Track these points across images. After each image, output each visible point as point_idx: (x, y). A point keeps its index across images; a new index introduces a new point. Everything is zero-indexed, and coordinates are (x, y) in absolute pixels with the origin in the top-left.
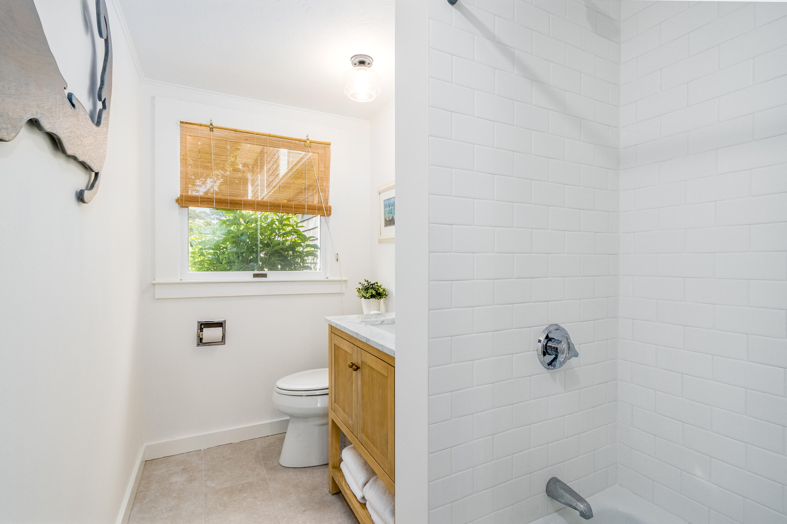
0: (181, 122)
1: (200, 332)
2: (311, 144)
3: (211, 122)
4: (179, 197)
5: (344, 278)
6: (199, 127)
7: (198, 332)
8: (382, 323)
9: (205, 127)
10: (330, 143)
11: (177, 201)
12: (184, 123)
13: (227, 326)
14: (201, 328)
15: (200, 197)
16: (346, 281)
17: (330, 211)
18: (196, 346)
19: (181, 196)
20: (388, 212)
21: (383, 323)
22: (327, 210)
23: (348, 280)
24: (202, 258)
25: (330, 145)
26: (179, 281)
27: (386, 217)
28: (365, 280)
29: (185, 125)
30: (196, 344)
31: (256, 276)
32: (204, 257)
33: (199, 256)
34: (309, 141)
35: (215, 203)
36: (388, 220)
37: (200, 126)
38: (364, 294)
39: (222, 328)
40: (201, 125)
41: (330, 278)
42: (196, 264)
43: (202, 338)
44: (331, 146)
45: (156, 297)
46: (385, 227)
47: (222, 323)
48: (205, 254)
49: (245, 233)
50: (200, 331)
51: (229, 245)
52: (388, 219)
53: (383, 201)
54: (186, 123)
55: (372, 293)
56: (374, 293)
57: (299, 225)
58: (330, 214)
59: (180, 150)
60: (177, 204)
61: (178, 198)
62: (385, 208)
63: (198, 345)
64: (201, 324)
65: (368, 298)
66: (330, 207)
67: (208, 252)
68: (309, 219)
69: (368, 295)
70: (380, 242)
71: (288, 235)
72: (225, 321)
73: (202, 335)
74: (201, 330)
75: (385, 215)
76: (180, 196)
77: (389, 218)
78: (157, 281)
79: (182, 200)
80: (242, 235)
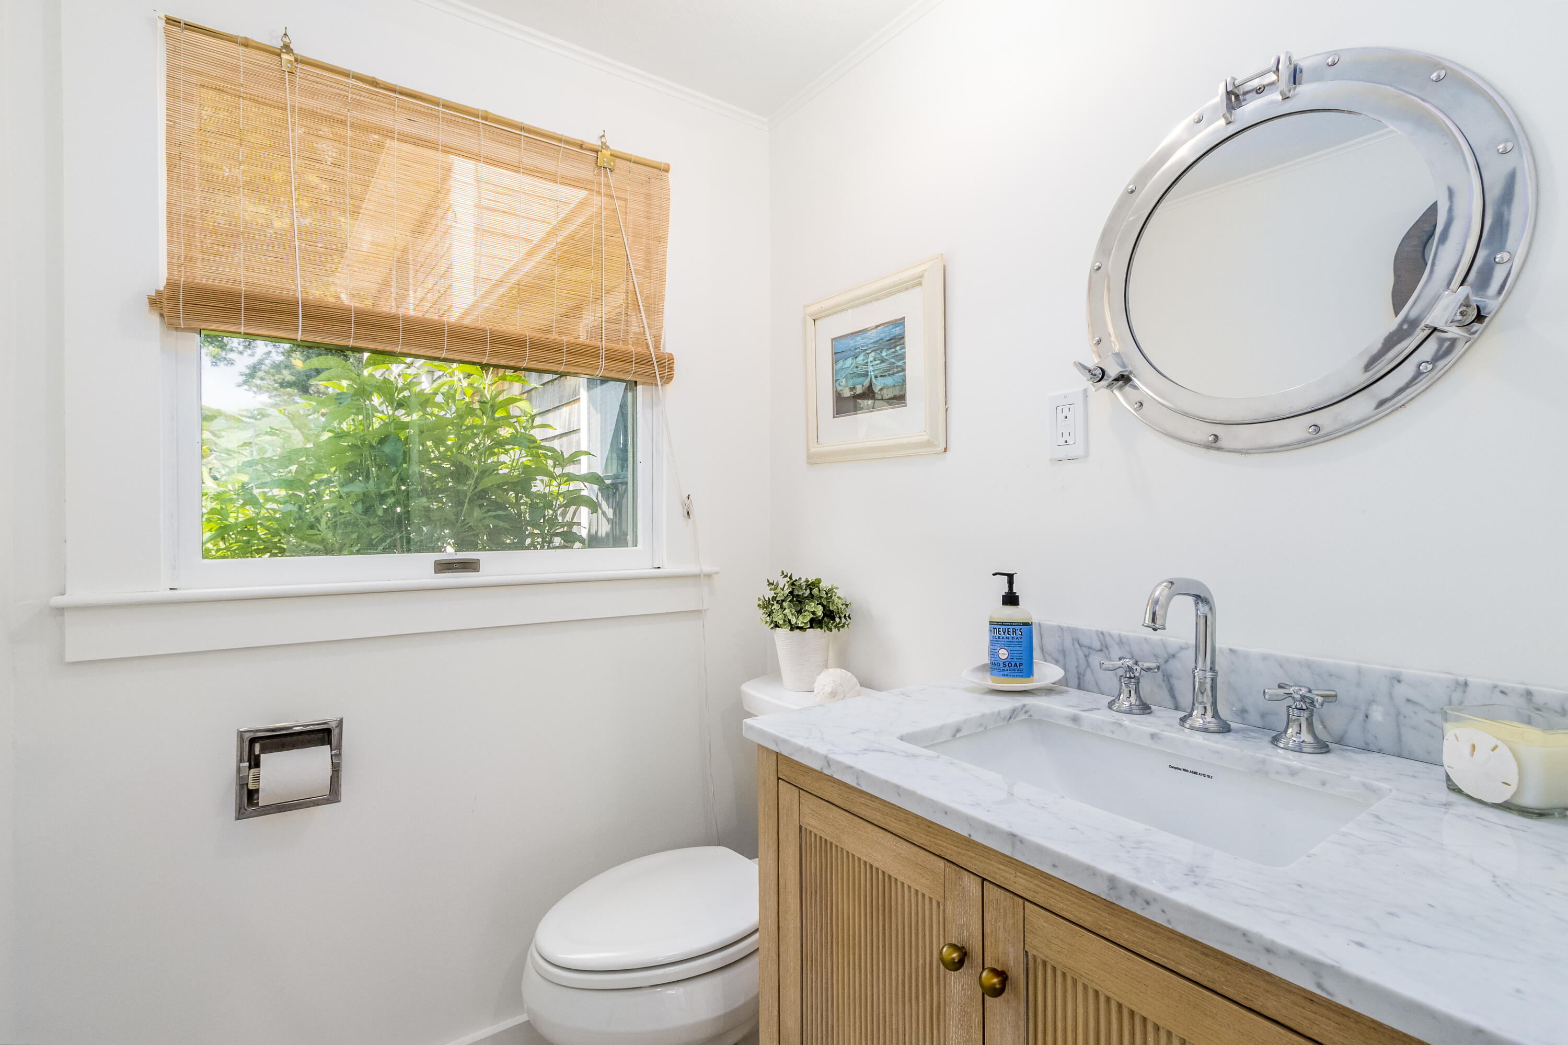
0: (170, 21)
1: (250, 768)
2: (614, 162)
3: (286, 40)
4: (162, 289)
5: (707, 569)
6: (241, 48)
7: (239, 770)
8: (954, 736)
9: (266, 54)
10: (669, 165)
11: (155, 302)
12: (182, 25)
13: (349, 739)
14: (253, 757)
15: (247, 297)
16: (709, 576)
17: (671, 368)
18: (234, 819)
19: (172, 285)
20: (849, 371)
21: (958, 735)
22: (661, 365)
23: (717, 573)
24: (250, 511)
25: (667, 171)
26: (163, 593)
27: (839, 388)
28: (783, 573)
29: (186, 32)
30: (233, 813)
31: (444, 567)
32: (257, 511)
33: (243, 505)
34: (609, 153)
35: (301, 318)
36: (848, 398)
37: (246, 46)
38: (790, 617)
39: (329, 746)
40: (250, 43)
41: (668, 569)
42: (231, 533)
43: (257, 791)
44: (671, 175)
45: (69, 658)
46: (834, 417)
47: (328, 731)
48: (261, 501)
49: (392, 436)
50: (247, 764)
51: (337, 473)
52: (847, 393)
53: (830, 340)
54: (189, 26)
55: (813, 613)
56: (820, 611)
57: (538, 421)
58: (670, 378)
59: (168, 120)
60: (156, 318)
61: (157, 292)
62: (835, 362)
63: (241, 814)
64: (253, 741)
65: (801, 628)
66: (671, 359)
67: (270, 494)
68: (548, 411)
69: (802, 620)
70: (814, 460)
71: (507, 447)
72: (340, 723)
73: (257, 778)
74: (255, 763)
75: (835, 381)
76: (168, 284)
77: (853, 388)
78: (76, 595)
79: (173, 298)
80: (382, 441)
